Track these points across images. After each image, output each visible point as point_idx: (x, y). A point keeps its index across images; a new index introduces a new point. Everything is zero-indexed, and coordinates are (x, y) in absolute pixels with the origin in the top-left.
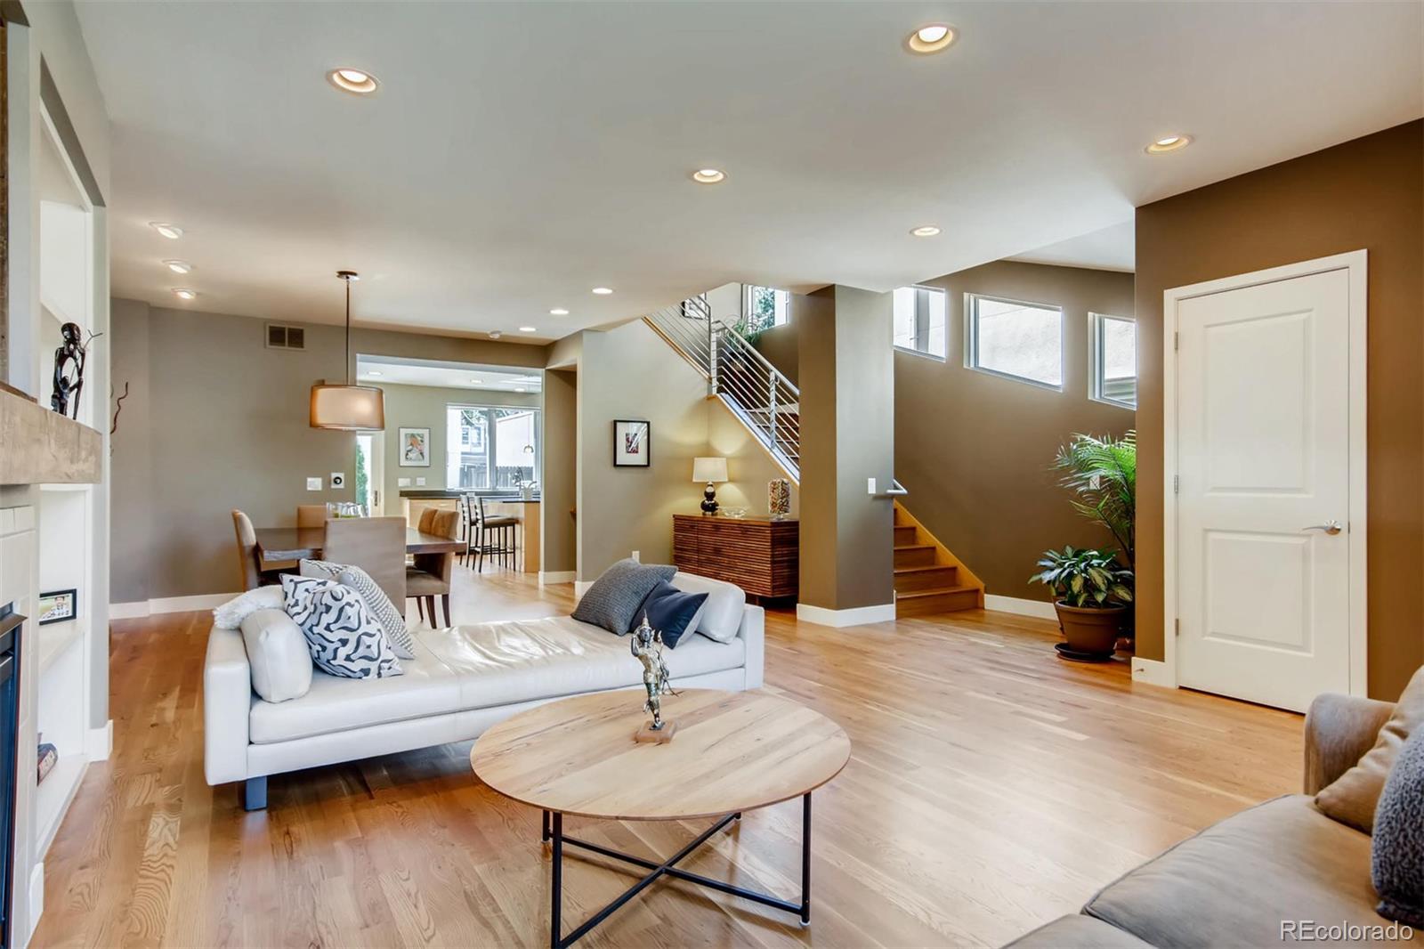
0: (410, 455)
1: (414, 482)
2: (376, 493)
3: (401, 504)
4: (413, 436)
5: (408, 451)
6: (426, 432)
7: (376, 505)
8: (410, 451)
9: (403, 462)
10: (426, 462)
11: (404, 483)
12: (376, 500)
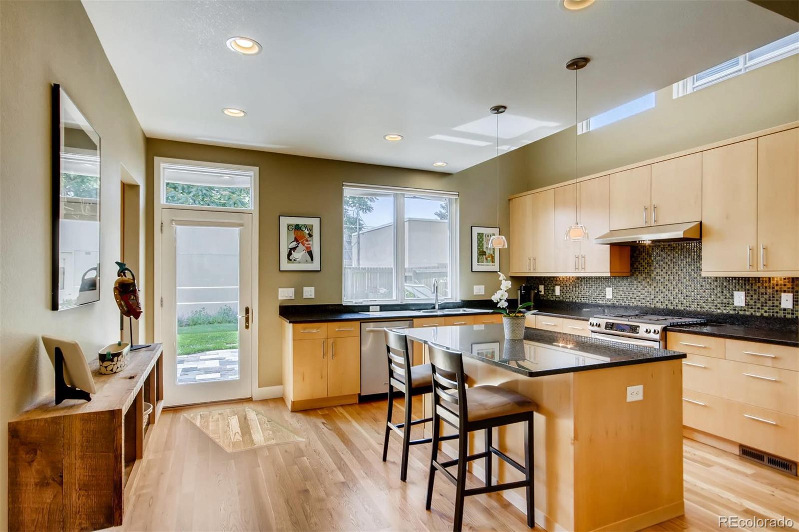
0: (295, 255)
1: (299, 292)
2: (247, 310)
3: (282, 327)
4: (297, 228)
5: (291, 249)
6: (315, 222)
7: (247, 327)
8: (294, 249)
9: (285, 265)
10: (315, 266)
11: (286, 294)
12: (247, 320)
